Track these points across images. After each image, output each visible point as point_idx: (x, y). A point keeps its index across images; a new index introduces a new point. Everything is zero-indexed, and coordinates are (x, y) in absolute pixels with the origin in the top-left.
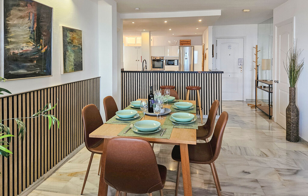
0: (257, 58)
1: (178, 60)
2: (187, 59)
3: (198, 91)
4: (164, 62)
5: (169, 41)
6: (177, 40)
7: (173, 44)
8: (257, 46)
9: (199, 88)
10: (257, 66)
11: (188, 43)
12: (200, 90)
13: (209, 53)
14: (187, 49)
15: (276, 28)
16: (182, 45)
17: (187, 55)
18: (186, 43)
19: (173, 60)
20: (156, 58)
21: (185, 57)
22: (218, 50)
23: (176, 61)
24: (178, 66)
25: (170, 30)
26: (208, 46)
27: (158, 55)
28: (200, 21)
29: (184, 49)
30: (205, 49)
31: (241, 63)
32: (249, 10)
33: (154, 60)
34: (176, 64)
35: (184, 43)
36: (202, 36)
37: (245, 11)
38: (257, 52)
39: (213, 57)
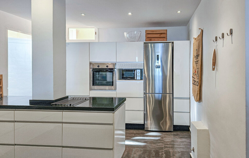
1: (141, 70)
4: (116, 73)
5: (125, 34)
7: (132, 39)
11: (162, 36)
14: (159, 48)
16: (150, 40)
18: (158, 36)
19: (133, 71)
20: (98, 66)
23: (138, 71)
24: (142, 81)
25: (130, 14)
29: (154, 47)
33: (95, 70)
34: (138, 78)
35: (153, 37)
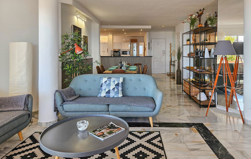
0: (171, 50)
1: (129, 51)
2: (135, 50)
3: (140, 65)
4: (121, 52)
5: (124, 40)
6: (129, 39)
7: (126, 42)
8: (171, 43)
9: (141, 64)
10: (171, 54)
11: (136, 41)
12: (141, 65)
13: (147, 47)
14: (135, 45)
15: (176, 35)
17: (135, 49)
18: (134, 41)
19: (127, 52)
21: (134, 49)
22: (152, 45)
23: (128, 52)
24: (130, 55)
25: (125, 33)
26: (147, 43)
27: (117, 48)
28: (141, 30)
29: (133, 44)
30: (145, 45)
31: (164, 52)
32: (164, 26)
33: (114, 51)
34: (128, 54)
35: (133, 41)
36: (144, 37)
37: (162, 26)
38: (171, 46)
39: (149, 49)
